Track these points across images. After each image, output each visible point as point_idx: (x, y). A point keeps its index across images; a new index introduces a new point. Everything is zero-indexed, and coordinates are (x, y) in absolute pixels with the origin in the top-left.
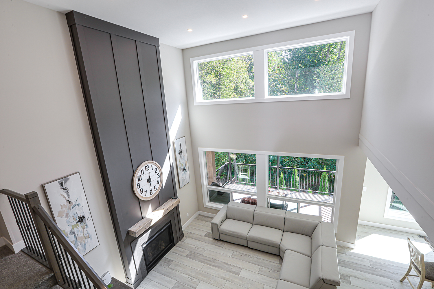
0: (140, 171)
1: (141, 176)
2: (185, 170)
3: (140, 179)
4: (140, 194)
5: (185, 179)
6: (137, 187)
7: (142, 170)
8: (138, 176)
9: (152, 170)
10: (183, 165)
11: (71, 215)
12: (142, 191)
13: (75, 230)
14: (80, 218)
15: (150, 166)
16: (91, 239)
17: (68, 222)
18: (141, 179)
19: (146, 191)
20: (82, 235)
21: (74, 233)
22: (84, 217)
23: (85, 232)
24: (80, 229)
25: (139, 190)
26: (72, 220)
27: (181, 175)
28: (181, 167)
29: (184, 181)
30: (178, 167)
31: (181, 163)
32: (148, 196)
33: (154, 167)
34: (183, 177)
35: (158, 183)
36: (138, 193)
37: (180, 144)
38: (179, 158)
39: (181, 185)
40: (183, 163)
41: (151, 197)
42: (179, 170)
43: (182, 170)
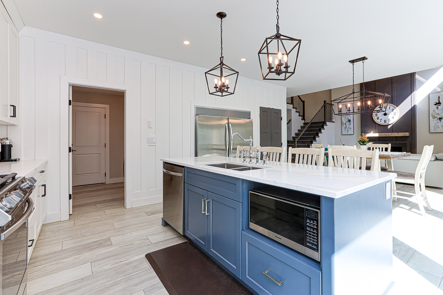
4: (376, 119)
5: (440, 127)
8: (377, 110)
9: (390, 109)
10: (439, 115)
11: (346, 117)
12: (378, 118)
13: (346, 123)
14: (349, 120)
15: (388, 107)
16: (351, 130)
17: (345, 120)
19: (381, 119)
20: (348, 126)
21: (346, 124)
22: (350, 120)
23: (350, 126)
24: (348, 124)
25: (376, 118)
26: (346, 119)
27: (433, 122)
28: (436, 116)
29: (437, 128)
30: (430, 115)
31: (437, 112)
32: (382, 123)
33: (392, 108)
34: (437, 124)
35: (393, 118)
36: (375, 118)
37: (438, 97)
38: (433, 107)
39: (432, 130)
40: (440, 113)
41: (384, 124)
42: (431, 118)
43: (436, 119)
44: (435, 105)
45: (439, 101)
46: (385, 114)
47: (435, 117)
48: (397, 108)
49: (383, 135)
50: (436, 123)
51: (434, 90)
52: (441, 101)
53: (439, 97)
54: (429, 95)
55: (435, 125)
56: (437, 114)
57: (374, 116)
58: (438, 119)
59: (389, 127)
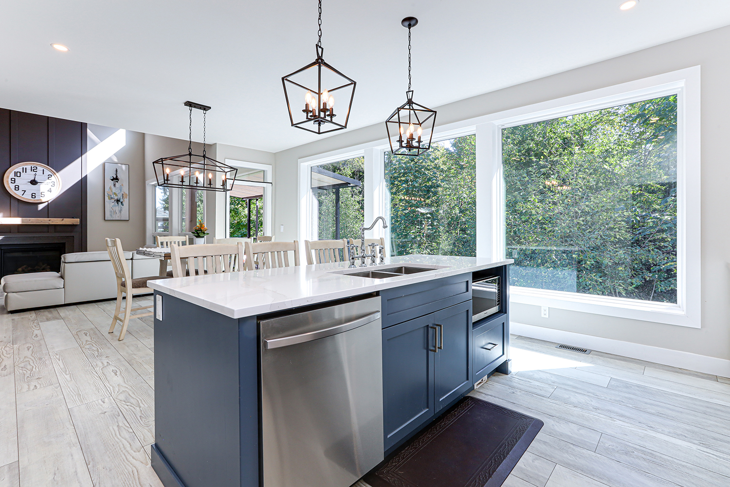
0: (22, 167)
1: (20, 172)
2: (120, 203)
3: (18, 175)
4: (14, 190)
5: (118, 212)
6: (10, 181)
7: (24, 168)
8: (16, 170)
9: (43, 174)
10: (116, 195)
12: (17, 188)
15: (40, 169)
18: (20, 176)
19: (25, 191)
25: (12, 186)
27: (110, 204)
28: (112, 196)
29: (114, 214)
30: (106, 193)
31: (114, 191)
32: (27, 197)
33: (47, 172)
34: (114, 208)
35: (51, 191)
36: (9, 187)
37: (115, 170)
38: (109, 183)
39: (108, 217)
40: (117, 193)
41: (32, 200)
42: (106, 198)
43: (113, 200)
44: (112, 180)
45: (117, 176)
46: (34, 182)
47: (112, 198)
48: (57, 174)
49: (32, 222)
50: (113, 206)
51: (110, 158)
52: (119, 177)
53: (117, 171)
54: (104, 165)
55: (111, 209)
56: (115, 193)
57: (8, 181)
58: (115, 201)
59: (41, 207)
